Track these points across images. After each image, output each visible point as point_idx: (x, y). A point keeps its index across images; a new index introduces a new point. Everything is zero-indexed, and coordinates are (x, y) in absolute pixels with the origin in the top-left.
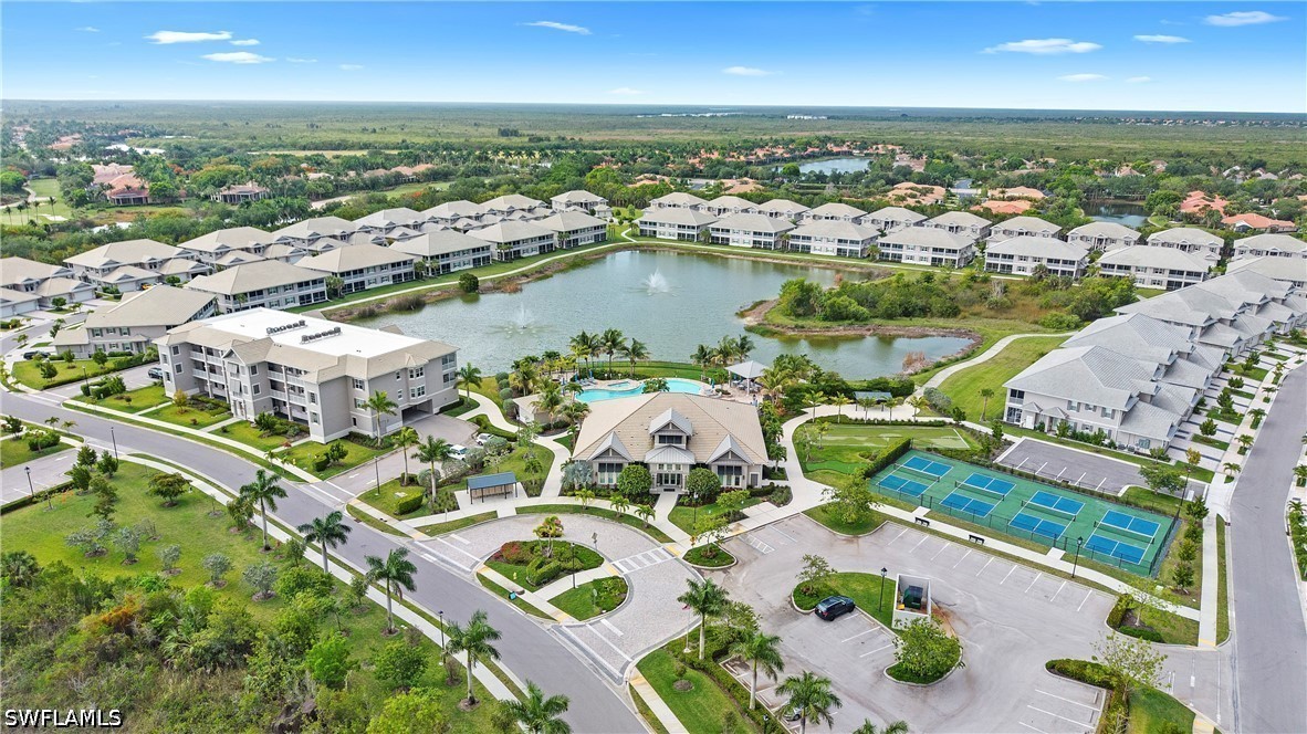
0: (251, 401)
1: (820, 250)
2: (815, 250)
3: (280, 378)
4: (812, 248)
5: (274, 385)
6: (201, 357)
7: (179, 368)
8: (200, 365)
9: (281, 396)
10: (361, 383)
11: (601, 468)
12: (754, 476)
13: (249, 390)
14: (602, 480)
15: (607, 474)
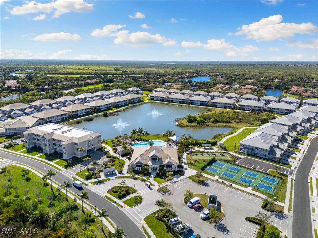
0: (48, 148)
3: (56, 142)
4: (194, 103)
5: (54, 144)
6: (35, 137)
7: (29, 140)
8: (35, 139)
9: (56, 147)
10: (77, 144)
11: (137, 166)
12: (175, 168)
13: (48, 146)
14: (137, 169)
15: (138, 168)
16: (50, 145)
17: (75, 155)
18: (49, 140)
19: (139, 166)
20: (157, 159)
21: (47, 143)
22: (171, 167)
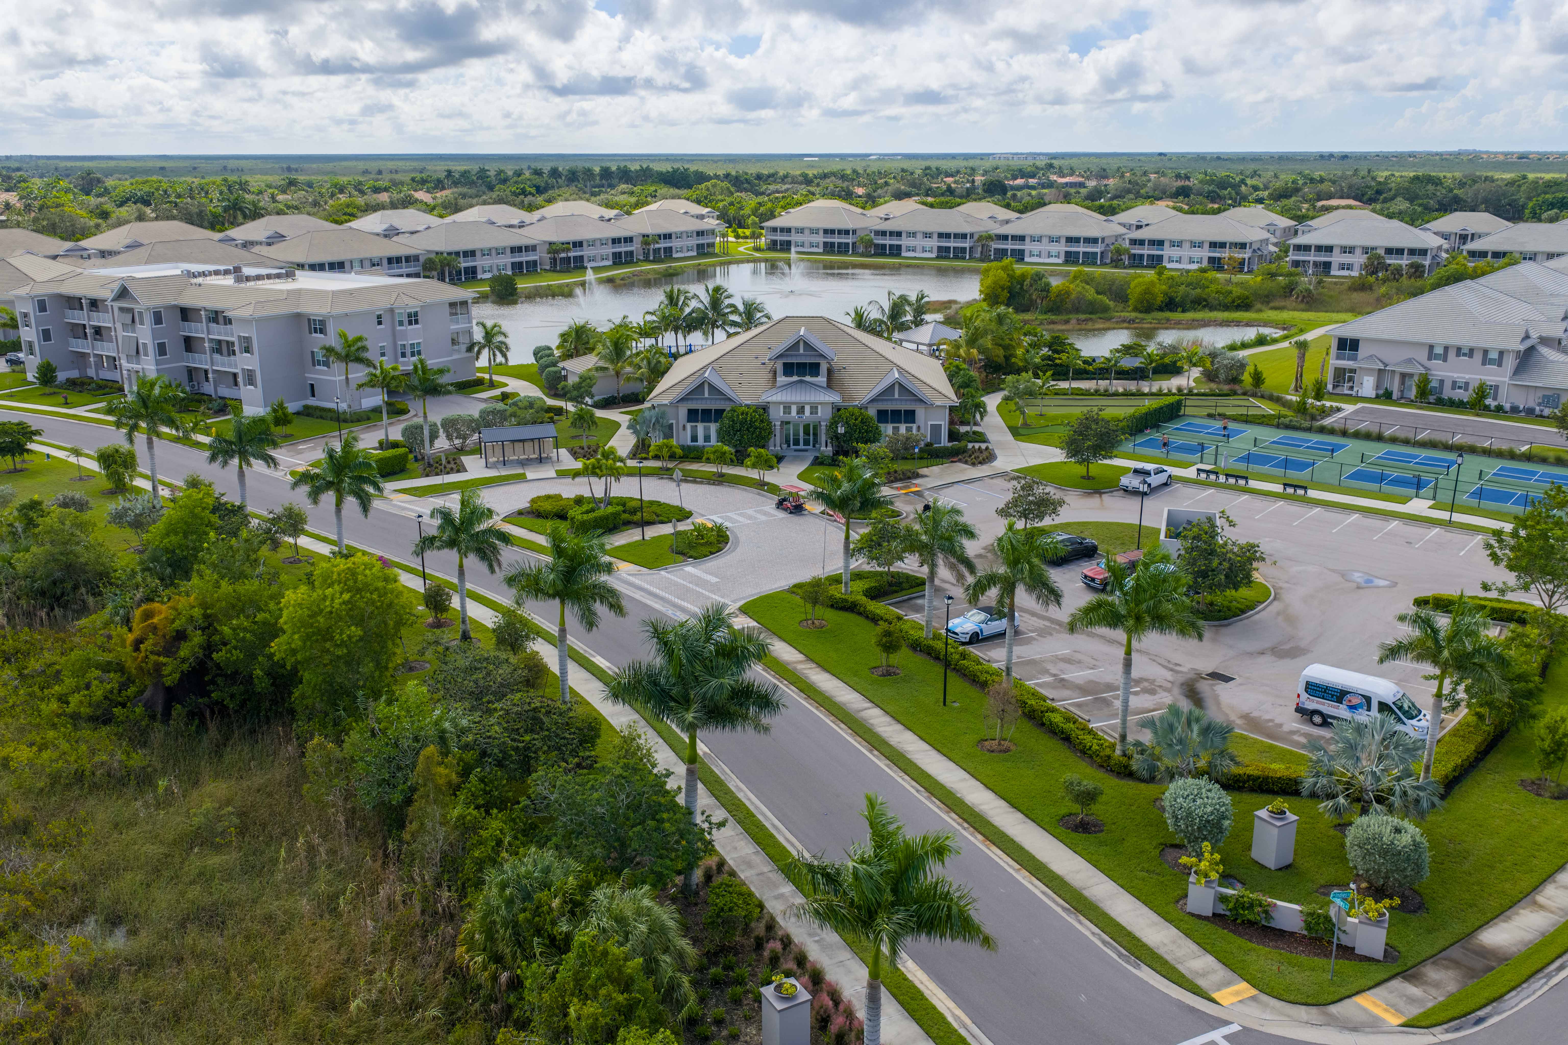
0: (153, 368)
1: (1039, 256)
2: (1031, 255)
3: (199, 330)
4: (1027, 253)
5: (189, 344)
6: (80, 317)
7: (46, 335)
8: (79, 331)
9: (202, 361)
10: (323, 322)
11: (693, 415)
12: (936, 429)
13: (151, 349)
14: (694, 438)
15: (700, 427)
16: (161, 349)
17: (312, 402)
18: (158, 318)
19: (706, 415)
20: (817, 374)
21: (145, 333)
22: (910, 416)
